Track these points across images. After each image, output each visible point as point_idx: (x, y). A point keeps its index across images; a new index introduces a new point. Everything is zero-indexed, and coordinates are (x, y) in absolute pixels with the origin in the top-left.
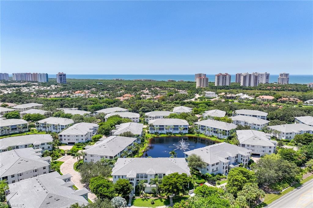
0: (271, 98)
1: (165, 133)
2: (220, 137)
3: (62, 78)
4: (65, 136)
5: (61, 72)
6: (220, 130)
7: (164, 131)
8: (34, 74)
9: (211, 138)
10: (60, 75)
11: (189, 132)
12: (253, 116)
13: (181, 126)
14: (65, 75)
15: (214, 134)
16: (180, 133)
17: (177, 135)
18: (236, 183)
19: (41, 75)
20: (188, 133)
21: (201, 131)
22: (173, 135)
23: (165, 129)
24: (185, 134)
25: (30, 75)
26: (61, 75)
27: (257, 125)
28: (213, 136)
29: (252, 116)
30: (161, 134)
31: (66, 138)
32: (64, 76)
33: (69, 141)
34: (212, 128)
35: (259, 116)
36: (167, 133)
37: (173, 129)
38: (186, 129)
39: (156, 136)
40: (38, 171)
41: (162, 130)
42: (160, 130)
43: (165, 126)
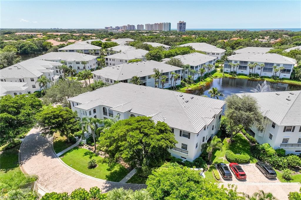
1: (248, 74)
3: (181, 27)
5: (182, 21)
7: (247, 72)
8: (160, 23)
10: (180, 24)
11: (293, 77)
14: (185, 24)
16: (274, 77)
19: (165, 25)
20: (291, 79)
23: (248, 68)
24: (284, 79)
25: (158, 25)
26: (181, 24)
31: (111, 62)
36: (250, 74)
37: (263, 69)
38: (289, 71)
39: (231, 76)
40: (24, 81)
41: (243, 69)
42: (239, 69)
43: (249, 63)
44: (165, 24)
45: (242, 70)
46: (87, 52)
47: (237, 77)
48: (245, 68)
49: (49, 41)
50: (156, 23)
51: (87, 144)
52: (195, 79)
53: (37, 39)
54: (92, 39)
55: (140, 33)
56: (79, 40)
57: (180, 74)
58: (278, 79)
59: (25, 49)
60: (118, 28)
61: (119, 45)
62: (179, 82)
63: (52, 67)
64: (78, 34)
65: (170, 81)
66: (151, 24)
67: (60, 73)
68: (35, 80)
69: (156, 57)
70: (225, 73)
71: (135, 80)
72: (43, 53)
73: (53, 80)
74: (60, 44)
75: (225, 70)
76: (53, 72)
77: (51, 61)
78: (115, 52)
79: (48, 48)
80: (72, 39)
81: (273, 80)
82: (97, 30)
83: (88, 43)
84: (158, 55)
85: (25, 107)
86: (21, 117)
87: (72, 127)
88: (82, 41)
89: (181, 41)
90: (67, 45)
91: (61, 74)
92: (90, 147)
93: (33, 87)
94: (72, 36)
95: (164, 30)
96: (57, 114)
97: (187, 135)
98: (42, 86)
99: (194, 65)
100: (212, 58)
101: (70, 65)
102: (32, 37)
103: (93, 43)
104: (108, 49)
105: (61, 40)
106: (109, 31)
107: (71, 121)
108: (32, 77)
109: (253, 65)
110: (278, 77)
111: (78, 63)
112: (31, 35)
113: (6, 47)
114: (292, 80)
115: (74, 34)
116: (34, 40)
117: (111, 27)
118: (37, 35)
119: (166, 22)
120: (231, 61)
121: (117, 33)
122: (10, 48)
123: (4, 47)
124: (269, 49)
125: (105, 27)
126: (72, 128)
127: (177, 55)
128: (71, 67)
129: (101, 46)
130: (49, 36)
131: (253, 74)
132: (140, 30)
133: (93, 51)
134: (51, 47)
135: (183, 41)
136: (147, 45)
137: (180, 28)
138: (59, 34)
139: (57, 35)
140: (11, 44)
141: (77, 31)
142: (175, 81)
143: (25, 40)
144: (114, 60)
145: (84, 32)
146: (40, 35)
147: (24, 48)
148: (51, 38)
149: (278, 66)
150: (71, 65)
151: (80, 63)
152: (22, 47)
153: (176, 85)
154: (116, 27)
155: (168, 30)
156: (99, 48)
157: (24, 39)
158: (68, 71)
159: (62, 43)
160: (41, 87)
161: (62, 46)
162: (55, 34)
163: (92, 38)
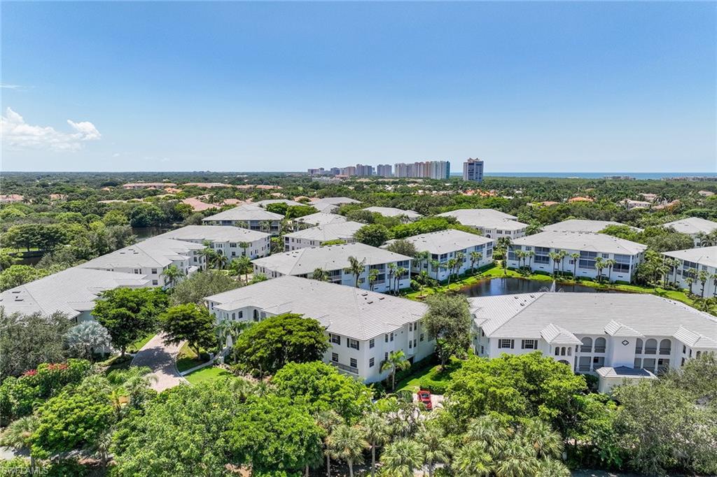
1: (551, 271)
3: (473, 170)
5: (474, 158)
7: (550, 267)
8: (427, 163)
10: (469, 164)
11: (635, 279)
14: (480, 164)
19: (437, 166)
20: (631, 283)
22: (572, 281)
25: (422, 166)
26: (473, 164)
32: (479, 167)
37: (577, 262)
38: (626, 267)
39: (519, 275)
40: (141, 273)
41: (543, 263)
42: (535, 262)
43: (553, 251)
44: (437, 164)
45: (542, 265)
46: (255, 225)
47: (531, 277)
48: (546, 260)
49: (186, 201)
50: (419, 162)
51: (225, 362)
52: (441, 278)
53: (164, 196)
54: (272, 198)
55: (378, 183)
56: (246, 198)
57: (408, 267)
58: (607, 282)
59: (142, 218)
60: (336, 171)
61: (320, 211)
62: (406, 282)
63: (187, 251)
64: (247, 186)
65: (387, 280)
66: (407, 163)
67: (200, 262)
68: (159, 272)
69: (375, 237)
70: (509, 269)
71: (319, 275)
72: (175, 225)
73: (187, 273)
74: (208, 209)
75: (509, 263)
76: (189, 259)
77: (187, 241)
78: (308, 226)
79: (184, 215)
80: (233, 197)
81: (598, 284)
82: (289, 176)
83: (261, 206)
84: (379, 234)
85: (147, 304)
86: (140, 316)
87: (206, 334)
88: (253, 201)
89: (451, 204)
90: (221, 211)
91: (201, 265)
92: (228, 366)
93: (154, 284)
94: (235, 190)
95: (434, 178)
96: (188, 314)
97: (354, 344)
98: (169, 283)
99: (439, 252)
100: (483, 240)
101: (218, 249)
102: (155, 193)
103: (270, 209)
104: (296, 219)
105: (211, 200)
106: (315, 179)
107: (206, 326)
108: (154, 266)
109: (558, 254)
110: (608, 279)
111: (233, 245)
112: (153, 188)
113: (108, 214)
114: (635, 285)
115: (239, 187)
116: (158, 199)
117: (322, 169)
118: (165, 187)
119: (439, 160)
120: (519, 247)
121: (330, 183)
122: (116, 216)
123: (105, 213)
124: (603, 225)
125: (309, 170)
126: (205, 336)
127: (420, 234)
128: (220, 252)
129: (285, 214)
130: (189, 192)
131: (560, 272)
132: (382, 177)
133: (268, 223)
134: (190, 213)
135: (454, 205)
136: (369, 213)
137: (471, 173)
138: (209, 185)
139: (205, 189)
140: (118, 209)
141: (247, 178)
142: (397, 281)
143: (142, 200)
144: (299, 241)
145: (262, 182)
146: (172, 187)
147: (141, 215)
148: (192, 195)
149: (605, 257)
150: (220, 248)
151: (237, 245)
152: (137, 213)
153: (400, 287)
154: (332, 169)
155: (444, 177)
156: (279, 217)
157: (140, 198)
158: (214, 258)
159: (211, 206)
160: (166, 285)
161: (212, 213)
162: (201, 185)
163: (275, 194)
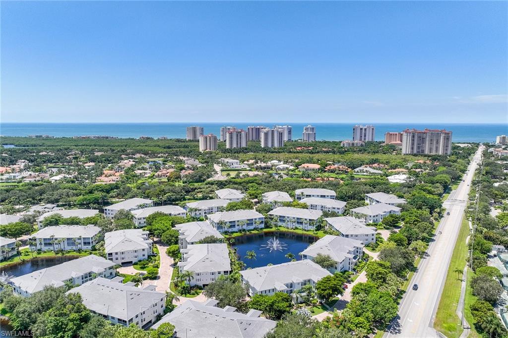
0: (317, 166)
1: (237, 230)
2: (306, 229)
4: (117, 253)
6: (306, 220)
9: (295, 231)
11: (266, 226)
12: (322, 196)
13: (256, 219)
15: (298, 226)
16: (255, 229)
17: (252, 232)
18: (380, 276)
20: (266, 228)
21: (280, 224)
22: (248, 233)
23: (236, 226)
24: (262, 229)
27: (336, 209)
28: (296, 228)
29: (320, 196)
30: (233, 233)
31: (119, 256)
33: (123, 261)
34: (294, 218)
35: (328, 196)
36: (240, 231)
